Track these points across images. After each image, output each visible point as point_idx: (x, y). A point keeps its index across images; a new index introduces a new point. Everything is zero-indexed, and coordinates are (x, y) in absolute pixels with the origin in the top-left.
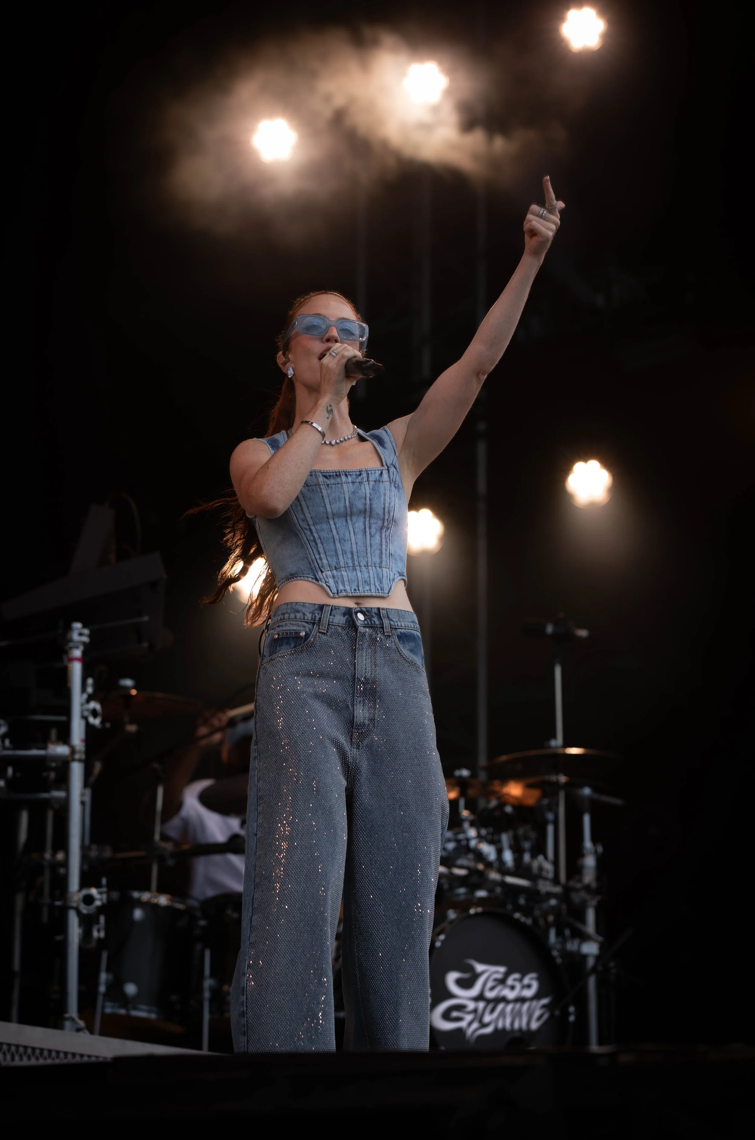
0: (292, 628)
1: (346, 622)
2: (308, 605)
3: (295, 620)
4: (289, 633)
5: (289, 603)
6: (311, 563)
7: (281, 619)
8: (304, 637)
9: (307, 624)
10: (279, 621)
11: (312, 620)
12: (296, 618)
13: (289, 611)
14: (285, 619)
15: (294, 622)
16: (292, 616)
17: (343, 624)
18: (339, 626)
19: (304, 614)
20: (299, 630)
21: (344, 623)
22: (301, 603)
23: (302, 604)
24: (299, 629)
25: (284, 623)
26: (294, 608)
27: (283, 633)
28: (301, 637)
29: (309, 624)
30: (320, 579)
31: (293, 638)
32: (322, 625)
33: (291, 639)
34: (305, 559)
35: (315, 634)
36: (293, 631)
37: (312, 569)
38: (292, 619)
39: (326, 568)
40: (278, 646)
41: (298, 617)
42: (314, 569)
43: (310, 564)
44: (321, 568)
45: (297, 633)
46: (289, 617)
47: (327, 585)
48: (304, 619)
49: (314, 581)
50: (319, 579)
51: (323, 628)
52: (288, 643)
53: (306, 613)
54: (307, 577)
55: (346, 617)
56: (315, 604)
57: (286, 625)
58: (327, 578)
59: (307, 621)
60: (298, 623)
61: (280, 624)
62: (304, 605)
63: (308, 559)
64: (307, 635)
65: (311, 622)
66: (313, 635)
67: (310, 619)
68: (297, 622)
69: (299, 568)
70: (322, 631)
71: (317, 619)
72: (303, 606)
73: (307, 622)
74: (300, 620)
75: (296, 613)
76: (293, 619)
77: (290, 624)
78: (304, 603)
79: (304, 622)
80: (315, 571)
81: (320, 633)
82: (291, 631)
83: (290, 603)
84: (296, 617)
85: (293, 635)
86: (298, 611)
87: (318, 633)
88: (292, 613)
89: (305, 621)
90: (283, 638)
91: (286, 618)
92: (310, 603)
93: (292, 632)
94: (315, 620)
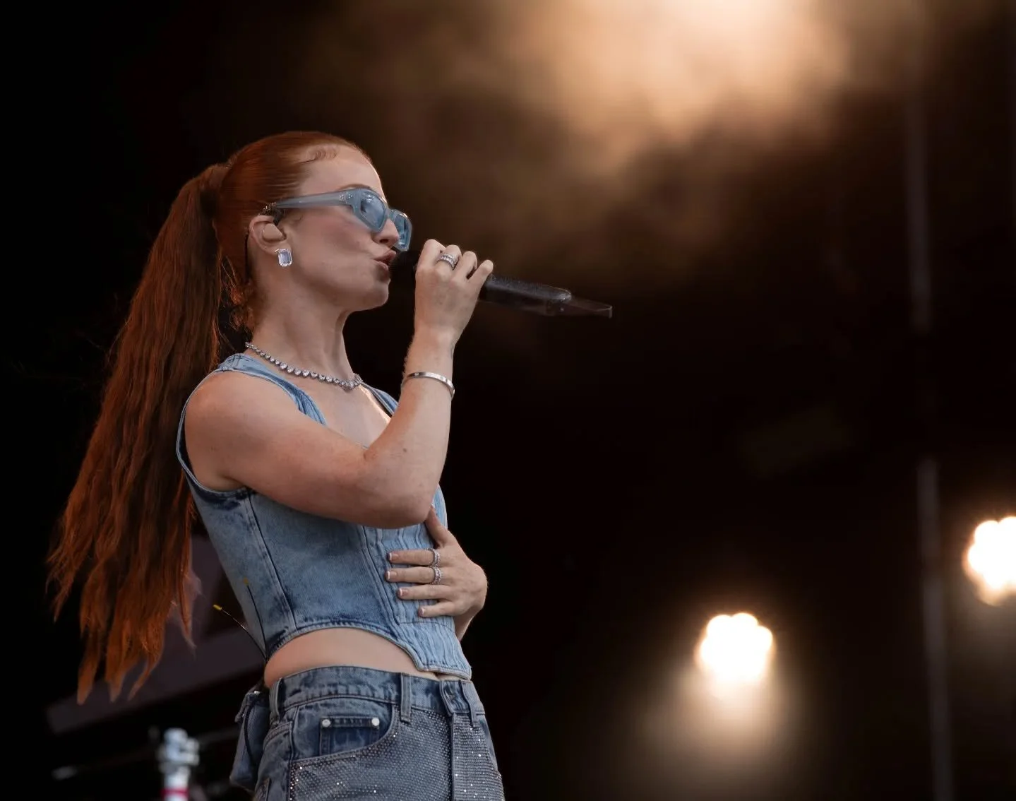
0: (355, 711)
1: (431, 705)
2: (373, 672)
3: (359, 697)
4: (352, 721)
5: (340, 667)
6: (381, 603)
7: (330, 694)
8: (378, 728)
9: (379, 705)
10: (326, 695)
11: (385, 699)
12: (359, 694)
13: (344, 681)
14: (340, 694)
15: (356, 701)
16: (352, 689)
17: (429, 708)
18: (424, 711)
19: (372, 689)
20: (368, 716)
21: (430, 706)
22: (362, 668)
23: (365, 671)
24: (368, 713)
25: (339, 700)
26: (353, 676)
27: (342, 720)
28: (374, 728)
29: (382, 706)
30: (399, 635)
31: (361, 729)
32: (404, 709)
33: (358, 731)
34: (368, 595)
35: (395, 724)
36: (359, 717)
37: (382, 614)
38: (352, 695)
39: (402, 617)
40: (335, 742)
41: (363, 692)
42: (386, 615)
43: (379, 606)
44: (396, 617)
45: (367, 721)
46: (347, 691)
47: (413, 647)
48: (373, 696)
49: (389, 636)
50: (396, 634)
51: (406, 714)
52: (354, 739)
53: (373, 686)
54: (377, 628)
55: (430, 695)
56: (385, 672)
57: (342, 705)
58: (409, 635)
59: (379, 700)
60: (364, 704)
61: (328, 701)
62: (367, 672)
63: (374, 596)
64: (384, 727)
65: (384, 703)
66: (393, 725)
67: (383, 697)
68: (363, 701)
69: (358, 608)
70: (406, 720)
71: (393, 697)
72: (366, 674)
73: (378, 703)
74: (367, 698)
75: (359, 686)
76: (355, 695)
77: (351, 703)
78: (367, 669)
79: (374, 701)
80: (387, 619)
81: (402, 721)
82: (356, 717)
83: (343, 667)
84: (359, 692)
85: (360, 724)
86: (360, 683)
87: (400, 723)
88: (350, 684)
89: (376, 700)
90: (342, 729)
91: (342, 693)
92: (377, 669)
93: (358, 720)
94: (390, 699)
